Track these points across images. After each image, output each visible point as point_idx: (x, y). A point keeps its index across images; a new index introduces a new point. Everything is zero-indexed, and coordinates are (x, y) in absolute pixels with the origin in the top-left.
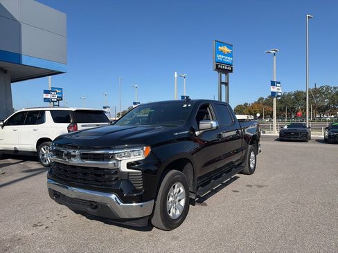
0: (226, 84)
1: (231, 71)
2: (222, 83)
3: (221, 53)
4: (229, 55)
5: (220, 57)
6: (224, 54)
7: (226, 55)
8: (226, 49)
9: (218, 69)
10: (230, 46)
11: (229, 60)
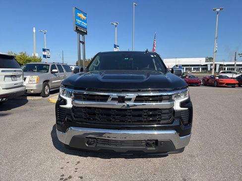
0: (83, 43)
1: (86, 33)
2: (80, 42)
3: (79, 18)
4: (85, 21)
5: (79, 21)
6: (81, 20)
7: (83, 21)
8: (82, 16)
9: (77, 30)
10: (85, 14)
11: (84, 24)
